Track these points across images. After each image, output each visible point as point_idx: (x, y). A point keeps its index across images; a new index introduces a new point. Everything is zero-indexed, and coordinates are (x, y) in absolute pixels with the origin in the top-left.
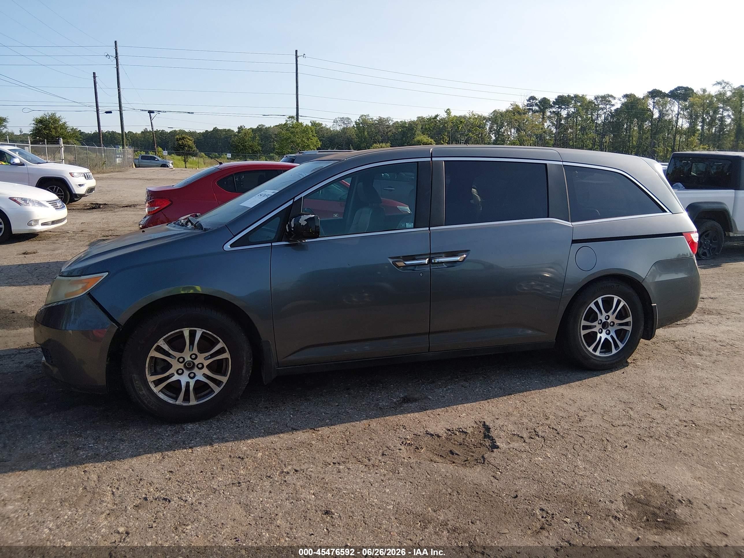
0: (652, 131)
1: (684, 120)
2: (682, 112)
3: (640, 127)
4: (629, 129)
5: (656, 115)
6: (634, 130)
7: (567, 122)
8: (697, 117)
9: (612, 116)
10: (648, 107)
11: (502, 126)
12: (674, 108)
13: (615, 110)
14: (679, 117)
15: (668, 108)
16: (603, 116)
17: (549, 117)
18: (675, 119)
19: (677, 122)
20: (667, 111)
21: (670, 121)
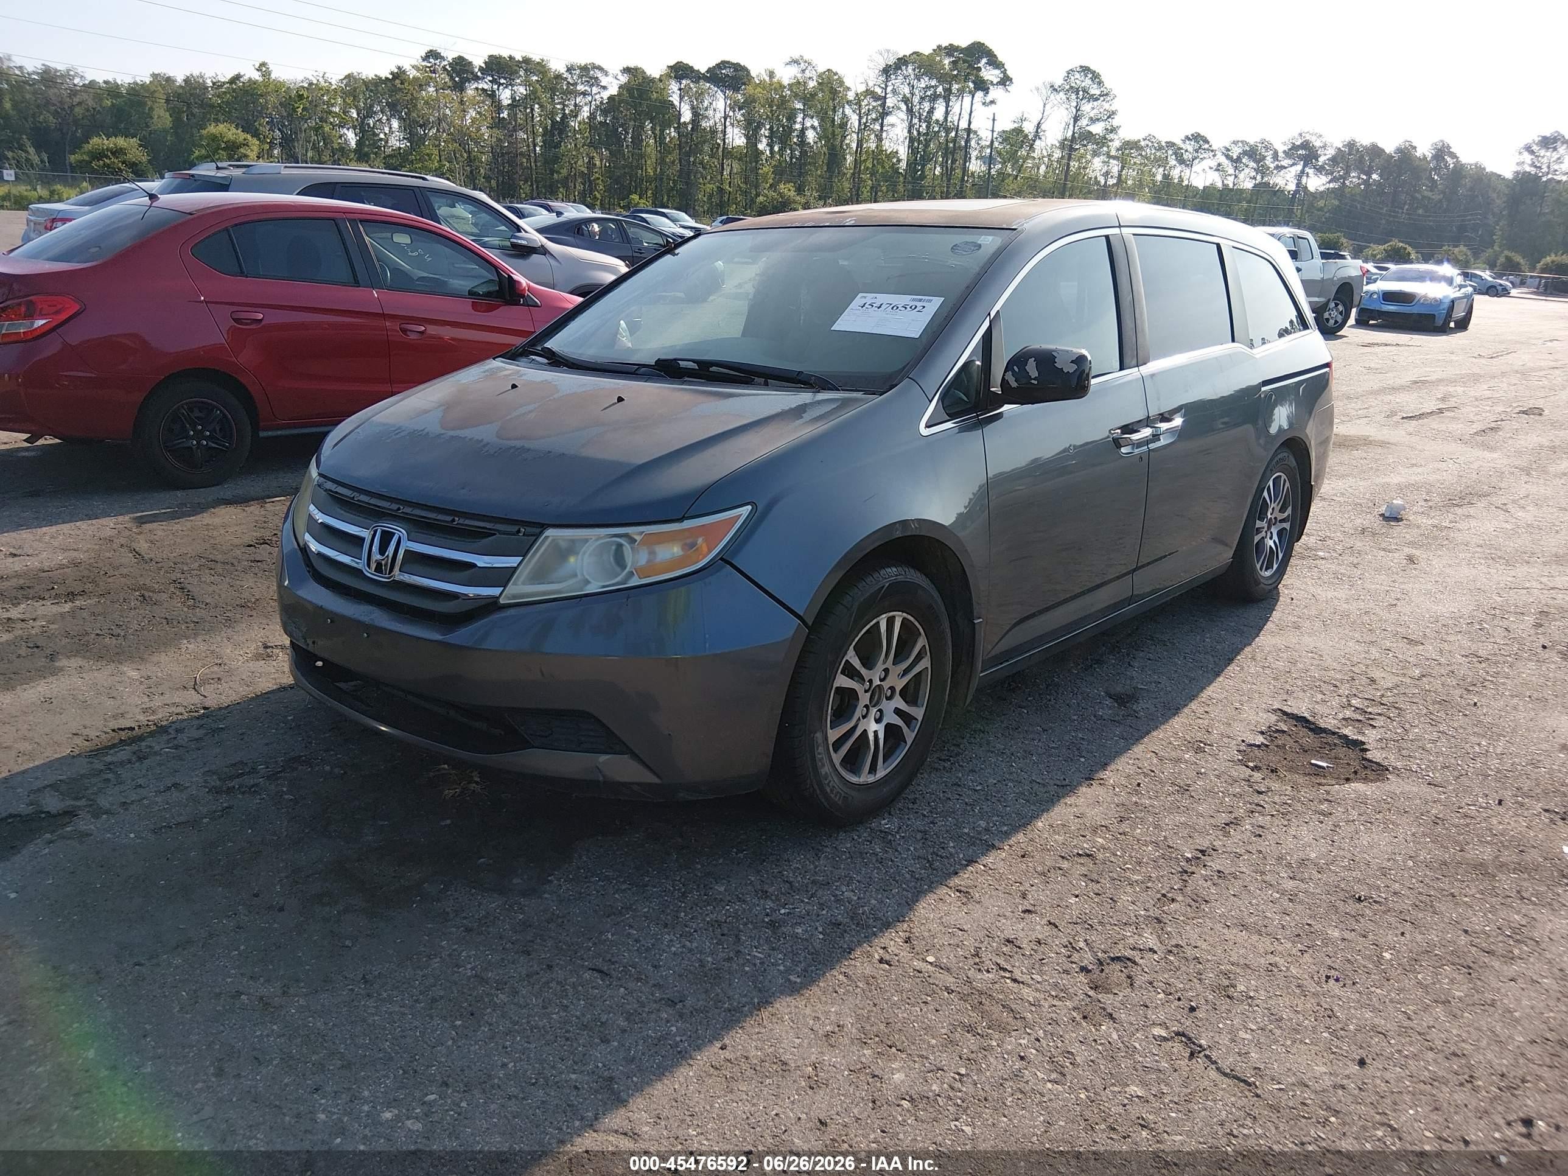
0: (680, 149)
1: (736, 130)
2: (731, 114)
3: (660, 139)
4: (637, 141)
5: (687, 116)
6: (648, 145)
7: (513, 116)
8: (760, 126)
9: (605, 112)
10: (670, 99)
11: (370, 113)
12: (718, 104)
13: (608, 98)
14: (728, 123)
15: (706, 104)
16: (586, 109)
17: (474, 103)
18: (720, 128)
19: (724, 132)
20: (706, 109)
21: (713, 131)
